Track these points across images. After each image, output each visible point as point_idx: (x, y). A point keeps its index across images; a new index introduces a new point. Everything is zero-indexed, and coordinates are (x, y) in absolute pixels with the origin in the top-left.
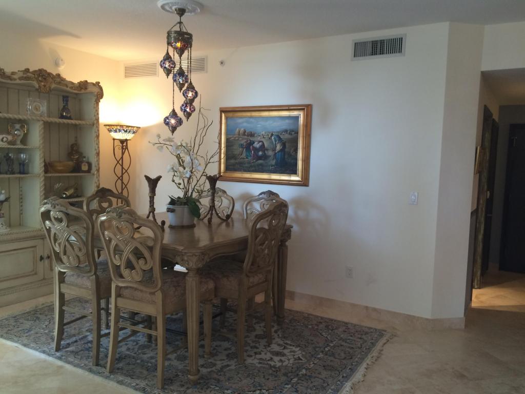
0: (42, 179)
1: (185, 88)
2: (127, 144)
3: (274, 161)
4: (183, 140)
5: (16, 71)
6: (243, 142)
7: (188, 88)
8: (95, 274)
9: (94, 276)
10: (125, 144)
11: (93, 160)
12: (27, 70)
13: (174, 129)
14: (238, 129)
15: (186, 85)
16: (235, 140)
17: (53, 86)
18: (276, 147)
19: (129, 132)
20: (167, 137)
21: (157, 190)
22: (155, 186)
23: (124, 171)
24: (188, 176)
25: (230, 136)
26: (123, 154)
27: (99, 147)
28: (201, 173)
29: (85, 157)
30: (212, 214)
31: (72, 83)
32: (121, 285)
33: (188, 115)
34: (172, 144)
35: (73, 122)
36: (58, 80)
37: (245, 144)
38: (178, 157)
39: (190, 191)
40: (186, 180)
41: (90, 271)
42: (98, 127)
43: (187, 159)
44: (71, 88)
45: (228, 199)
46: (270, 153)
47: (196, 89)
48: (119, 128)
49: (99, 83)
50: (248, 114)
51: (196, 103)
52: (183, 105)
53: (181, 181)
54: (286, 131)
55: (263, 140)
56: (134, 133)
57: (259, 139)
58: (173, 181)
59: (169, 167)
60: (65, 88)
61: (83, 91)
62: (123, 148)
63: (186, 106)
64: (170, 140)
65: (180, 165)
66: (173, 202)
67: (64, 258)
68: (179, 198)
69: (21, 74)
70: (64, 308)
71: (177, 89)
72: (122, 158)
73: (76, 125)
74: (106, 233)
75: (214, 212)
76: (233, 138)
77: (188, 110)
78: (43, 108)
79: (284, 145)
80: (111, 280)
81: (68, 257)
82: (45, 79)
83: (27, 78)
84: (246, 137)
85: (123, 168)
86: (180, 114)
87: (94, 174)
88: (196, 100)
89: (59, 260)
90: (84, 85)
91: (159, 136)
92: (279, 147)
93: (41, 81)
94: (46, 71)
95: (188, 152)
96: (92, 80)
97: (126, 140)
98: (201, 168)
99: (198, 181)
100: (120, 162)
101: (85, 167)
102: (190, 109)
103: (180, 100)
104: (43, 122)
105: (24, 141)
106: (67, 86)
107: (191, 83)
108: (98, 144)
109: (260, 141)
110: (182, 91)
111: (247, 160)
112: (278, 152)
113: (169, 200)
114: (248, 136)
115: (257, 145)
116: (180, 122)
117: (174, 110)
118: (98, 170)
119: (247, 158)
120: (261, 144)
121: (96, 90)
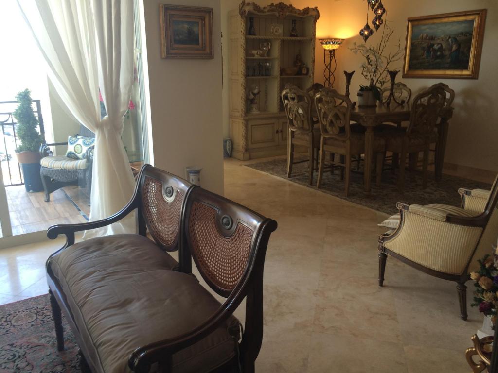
0: (279, 79)
1: (376, 7)
2: (334, 53)
3: (450, 60)
4: (371, 45)
5: (266, 6)
6: (425, 45)
7: (378, 7)
8: (312, 131)
9: (311, 133)
10: (333, 53)
11: (310, 66)
12: (272, 5)
13: (366, 38)
14: (421, 35)
15: (377, 4)
16: (418, 44)
17: (288, 14)
18: (452, 48)
19: (336, 43)
20: (360, 44)
21: (352, 80)
22: (351, 78)
23: (331, 74)
24: (373, 70)
25: (414, 41)
26: (331, 60)
27: (314, 56)
28: (383, 69)
29: (305, 64)
30: (391, 99)
31: (299, 10)
32: (326, 137)
33: (377, 27)
34: (363, 48)
35: (299, 38)
36: (291, 9)
37: (426, 47)
38: (368, 58)
39: (375, 81)
40: (372, 74)
41: (309, 130)
42: (314, 41)
43: (373, 58)
44: (298, 14)
45: (406, 91)
46: (447, 53)
47: (384, 7)
48: (329, 41)
49: (317, 8)
50: (431, 21)
51: (383, 18)
52: (374, 20)
53: (368, 74)
54: (462, 33)
55: (442, 42)
56: (339, 44)
57: (438, 41)
58: (362, 74)
59: (360, 65)
60: (294, 14)
61: (306, 16)
62: (331, 56)
63: (376, 20)
64: (363, 46)
65: (369, 64)
66: (362, 89)
67: (295, 122)
68: (367, 87)
69: (269, 8)
70: (293, 153)
71: (370, 8)
72: (330, 63)
73: (299, 41)
74: (319, 105)
75: (392, 98)
76: (417, 43)
77: (377, 23)
78: (281, 31)
79: (459, 46)
80: (321, 134)
81: (297, 122)
82: (283, 9)
83: (272, 10)
84: (428, 41)
85: (330, 71)
86: (372, 26)
87: (310, 77)
88: (383, 15)
89: (292, 124)
90: (307, 10)
91: (355, 44)
92: (454, 48)
93: (280, 11)
94: (283, 4)
95: (374, 54)
96: (312, 6)
97: (334, 50)
98: (384, 65)
99: (381, 75)
100: (329, 67)
101: (304, 72)
102: (379, 22)
103: (372, 16)
104: (280, 40)
105: (269, 54)
106: (296, 13)
107: (380, 3)
108: (314, 54)
109: (438, 44)
110: (374, 10)
111: (427, 60)
112: (454, 52)
113: (360, 88)
114: (429, 39)
115: (436, 47)
116: (371, 32)
117: (367, 24)
118: (313, 74)
119: (427, 58)
120: (439, 45)
121: (314, 13)
